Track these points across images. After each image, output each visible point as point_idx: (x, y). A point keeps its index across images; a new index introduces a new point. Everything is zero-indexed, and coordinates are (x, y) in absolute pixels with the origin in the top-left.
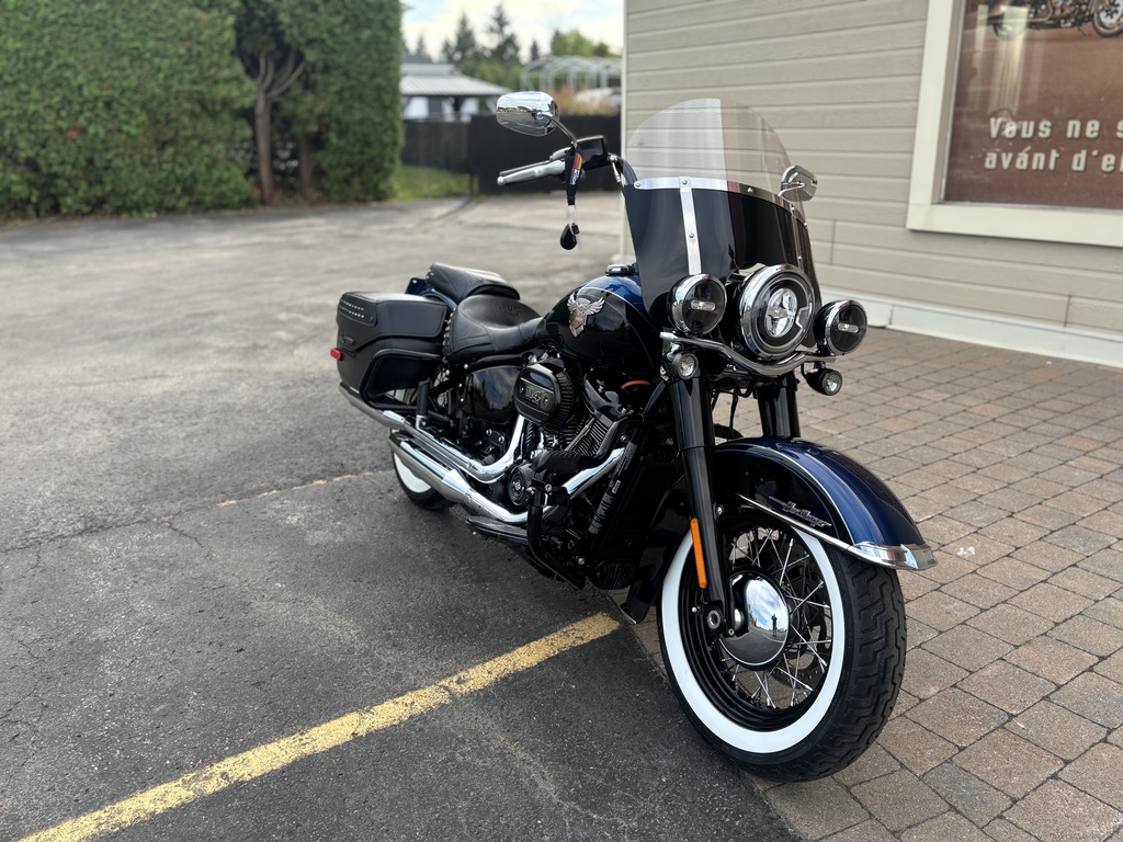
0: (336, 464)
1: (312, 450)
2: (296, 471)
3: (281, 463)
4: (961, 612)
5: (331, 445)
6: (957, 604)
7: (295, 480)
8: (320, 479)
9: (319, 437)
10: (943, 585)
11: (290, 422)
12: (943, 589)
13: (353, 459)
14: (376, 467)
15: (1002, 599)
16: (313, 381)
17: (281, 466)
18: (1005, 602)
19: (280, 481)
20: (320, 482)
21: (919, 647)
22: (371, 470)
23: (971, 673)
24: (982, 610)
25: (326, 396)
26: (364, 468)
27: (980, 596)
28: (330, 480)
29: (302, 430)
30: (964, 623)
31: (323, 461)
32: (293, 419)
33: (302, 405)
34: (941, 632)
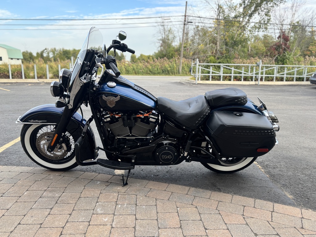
4: (28, 219)
6: (30, 222)
10: (40, 227)
12: (39, 226)
15: (13, 233)
18: (11, 232)
21: (36, 202)
23: (16, 202)
24: (20, 224)
27: (23, 230)
30: (25, 215)
34: (31, 209)
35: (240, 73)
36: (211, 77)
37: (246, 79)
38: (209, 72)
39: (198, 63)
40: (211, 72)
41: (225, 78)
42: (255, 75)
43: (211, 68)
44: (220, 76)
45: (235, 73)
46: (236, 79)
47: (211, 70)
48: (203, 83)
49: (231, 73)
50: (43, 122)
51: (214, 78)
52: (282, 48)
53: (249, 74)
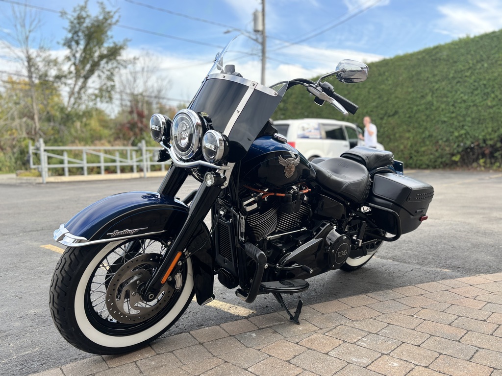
35: (114, 161)
36: (66, 170)
37: (123, 170)
38: (62, 162)
39: (43, 147)
40: (66, 162)
41: (91, 171)
42: (138, 164)
43: (65, 154)
44: (82, 168)
45: (106, 161)
46: (109, 170)
47: (66, 158)
48: (57, 181)
49: (99, 162)
50: (139, 231)
51: (72, 172)
52: (138, 127)
53: (129, 162)
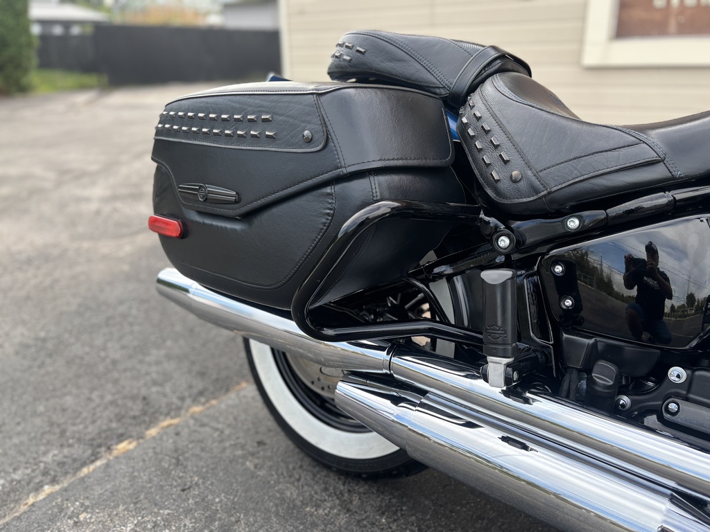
0: (134, 398)
1: (78, 376)
2: (71, 429)
3: (35, 414)
5: (104, 359)
7: (79, 451)
8: (121, 438)
9: (77, 349)
11: (20, 330)
13: (155, 383)
14: (201, 393)
16: (29, 261)
17: (38, 421)
19: (48, 458)
20: (123, 446)
22: (195, 401)
25: (56, 281)
26: (182, 399)
28: (141, 437)
29: (44, 340)
31: (109, 398)
32: (24, 323)
33: (28, 298)
